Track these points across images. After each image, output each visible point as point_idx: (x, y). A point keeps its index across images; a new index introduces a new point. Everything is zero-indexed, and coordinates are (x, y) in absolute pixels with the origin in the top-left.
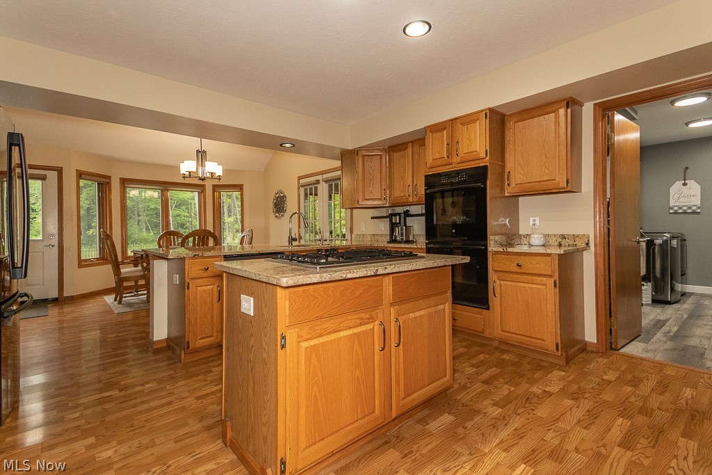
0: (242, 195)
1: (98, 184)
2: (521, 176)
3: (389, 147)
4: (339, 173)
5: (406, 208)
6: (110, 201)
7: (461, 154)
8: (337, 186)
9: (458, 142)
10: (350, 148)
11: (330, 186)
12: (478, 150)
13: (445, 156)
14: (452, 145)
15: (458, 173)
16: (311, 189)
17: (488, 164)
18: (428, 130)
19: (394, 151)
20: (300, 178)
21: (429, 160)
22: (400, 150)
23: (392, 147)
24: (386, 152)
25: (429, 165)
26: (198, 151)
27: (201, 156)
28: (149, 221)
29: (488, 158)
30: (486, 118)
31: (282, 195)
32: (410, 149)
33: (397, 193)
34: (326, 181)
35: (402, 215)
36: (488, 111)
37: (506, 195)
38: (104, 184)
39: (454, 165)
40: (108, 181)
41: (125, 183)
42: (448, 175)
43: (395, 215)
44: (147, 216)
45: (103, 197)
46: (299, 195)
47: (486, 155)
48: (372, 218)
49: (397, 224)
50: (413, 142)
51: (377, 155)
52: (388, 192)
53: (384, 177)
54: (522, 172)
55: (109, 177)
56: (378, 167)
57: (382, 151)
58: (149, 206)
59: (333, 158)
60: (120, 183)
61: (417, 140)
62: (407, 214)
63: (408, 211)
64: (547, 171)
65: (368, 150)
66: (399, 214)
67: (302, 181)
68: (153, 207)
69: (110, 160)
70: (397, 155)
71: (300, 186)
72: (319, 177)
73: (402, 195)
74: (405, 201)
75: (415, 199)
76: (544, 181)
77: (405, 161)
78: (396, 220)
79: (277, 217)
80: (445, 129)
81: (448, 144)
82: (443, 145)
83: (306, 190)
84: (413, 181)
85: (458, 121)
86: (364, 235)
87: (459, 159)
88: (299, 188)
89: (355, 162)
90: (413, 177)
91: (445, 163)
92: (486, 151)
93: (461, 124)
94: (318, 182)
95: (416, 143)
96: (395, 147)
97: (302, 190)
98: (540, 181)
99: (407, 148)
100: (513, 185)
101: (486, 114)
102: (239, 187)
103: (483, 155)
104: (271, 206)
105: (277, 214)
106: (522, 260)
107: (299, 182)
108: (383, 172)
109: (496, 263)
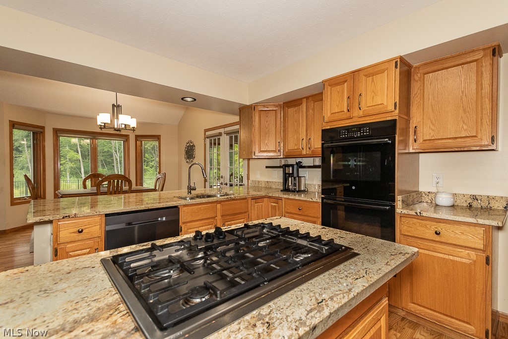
0: (160, 144)
1: (33, 133)
2: (431, 131)
3: (284, 103)
4: (237, 127)
5: (298, 160)
6: (44, 147)
7: (363, 107)
8: (236, 137)
9: (360, 95)
10: (248, 104)
11: (231, 138)
12: (385, 104)
13: (345, 110)
14: (353, 98)
15: (359, 127)
16: (215, 140)
17: (397, 118)
18: (326, 84)
19: (289, 107)
20: (206, 131)
21: (327, 114)
22: (295, 106)
23: (286, 103)
24: (281, 108)
25: (326, 119)
26: (113, 105)
27: (116, 109)
28: (104, 160)
29: (397, 111)
30: (396, 67)
31: (192, 144)
32: (304, 105)
33: (291, 146)
34: (227, 134)
35: (295, 166)
36: (399, 60)
37: (411, 151)
38: (38, 134)
39: (354, 119)
40: (42, 130)
41: (57, 132)
42: (348, 129)
43: (288, 166)
44: (103, 156)
45: (37, 144)
46: (205, 145)
47: (395, 108)
48: (267, 167)
49: (289, 174)
50: (307, 98)
51: (273, 110)
52: (282, 145)
53: (278, 130)
54: (433, 128)
55: (43, 128)
56: (273, 122)
57: (277, 106)
58: (103, 150)
59: (233, 113)
60: (53, 131)
61: (312, 96)
62: (300, 166)
63: (300, 162)
64: (465, 127)
65: (264, 106)
66: (292, 166)
67: (208, 133)
68: (106, 150)
69: (43, 113)
70: (291, 111)
71: (206, 137)
72: (222, 130)
73: (296, 148)
74: (298, 153)
75: (309, 152)
76: (461, 138)
77: (299, 115)
78: (289, 171)
79: (187, 162)
80: (346, 81)
81: (349, 97)
82: (343, 97)
83: (211, 140)
84: (307, 135)
85: (362, 73)
86: (259, 182)
87: (361, 113)
88: (205, 139)
89: (252, 117)
90: (306, 131)
91: (345, 116)
92: (395, 104)
93: (365, 76)
94: (220, 134)
95: (310, 99)
96: (290, 103)
97: (208, 141)
98: (456, 138)
99: (302, 104)
100: (420, 140)
101: (396, 62)
102: (157, 138)
103: (391, 107)
104: (184, 153)
105: (188, 160)
106: (441, 227)
107: (205, 134)
108: (277, 126)
109: (405, 227)
